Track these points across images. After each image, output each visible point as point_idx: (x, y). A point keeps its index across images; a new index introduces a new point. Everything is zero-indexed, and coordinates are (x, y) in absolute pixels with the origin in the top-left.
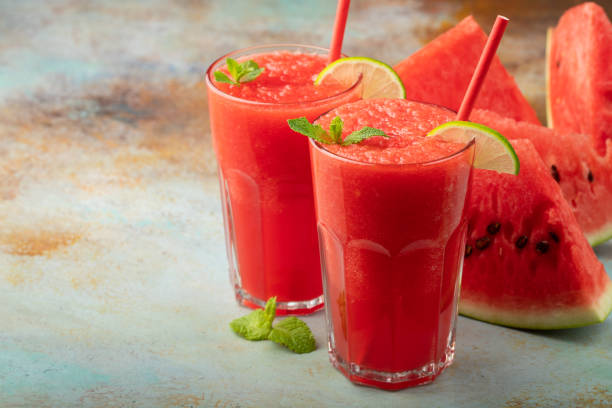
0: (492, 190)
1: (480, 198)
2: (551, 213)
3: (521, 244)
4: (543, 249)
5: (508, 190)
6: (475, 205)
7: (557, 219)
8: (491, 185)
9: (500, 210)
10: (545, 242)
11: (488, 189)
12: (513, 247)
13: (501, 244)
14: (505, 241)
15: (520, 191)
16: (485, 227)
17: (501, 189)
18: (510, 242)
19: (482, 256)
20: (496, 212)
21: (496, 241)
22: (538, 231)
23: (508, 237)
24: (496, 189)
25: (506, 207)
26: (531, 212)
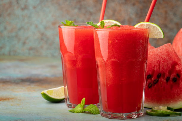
0: (158, 62)
1: (155, 66)
2: (177, 67)
3: (168, 79)
4: (175, 80)
5: (163, 61)
6: (153, 69)
7: (179, 69)
8: (158, 61)
9: (161, 69)
10: (175, 77)
11: (157, 63)
12: (165, 81)
13: (161, 81)
14: (163, 79)
15: (167, 61)
16: (156, 76)
17: (161, 62)
18: (164, 79)
19: (155, 86)
20: (160, 70)
21: (160, 80)
22: (173, 74)
23: (164, 78)
24: (160, 62)
25: (163, 67)
26: (171, 68)
